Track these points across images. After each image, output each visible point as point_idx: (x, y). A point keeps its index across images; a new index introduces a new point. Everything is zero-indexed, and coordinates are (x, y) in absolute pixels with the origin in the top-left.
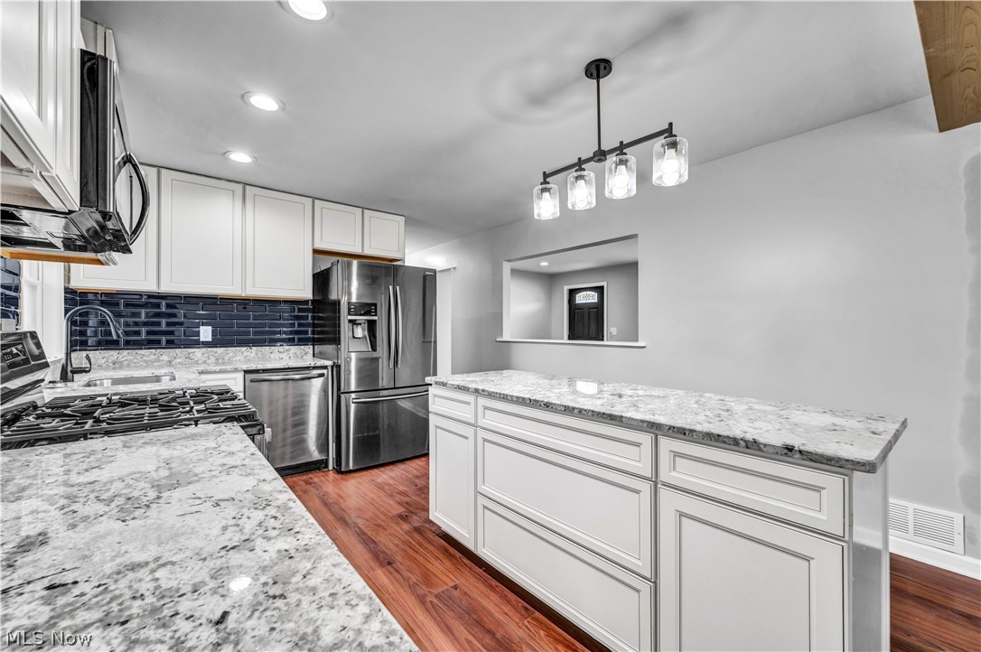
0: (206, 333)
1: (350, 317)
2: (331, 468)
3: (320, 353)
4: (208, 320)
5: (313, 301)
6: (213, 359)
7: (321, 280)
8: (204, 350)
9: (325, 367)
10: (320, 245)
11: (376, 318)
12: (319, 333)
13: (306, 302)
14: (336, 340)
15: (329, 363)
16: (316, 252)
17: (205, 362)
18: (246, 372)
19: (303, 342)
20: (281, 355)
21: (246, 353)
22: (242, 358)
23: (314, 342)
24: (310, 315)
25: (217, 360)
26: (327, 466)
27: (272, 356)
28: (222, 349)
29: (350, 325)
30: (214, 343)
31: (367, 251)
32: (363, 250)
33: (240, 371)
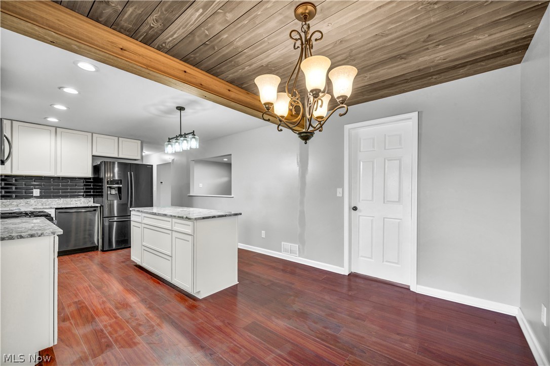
0: (36, 192)
1: (108, 186)
2: (100, 250)
3: (97, 201)
4: (39, 187)
5: (93, 178)
6: (40, 204)
7: (96, 169)
8: (35, 200)
9: (97, 207)
10: (95, 153)
11: (121, 186)
12: (97, 192)
13: (90, 178)
14: (102, 196)
15: (99, 205)
16: (93, 156)
17: (36, 205)
18: (56, 209)
19: (89, 196)
20: (77, 202)
21: (57, 201)
22: (55, 203)
23: (94, 196)
24: (92, 184)
25: (42, 204)
26: (97, 249)
27: (71, 202)
28: (45, 199)
29: (109, 189)
30: (40, 197)
31: (120, 156)
32: (118, 155)
33: (53, 208)
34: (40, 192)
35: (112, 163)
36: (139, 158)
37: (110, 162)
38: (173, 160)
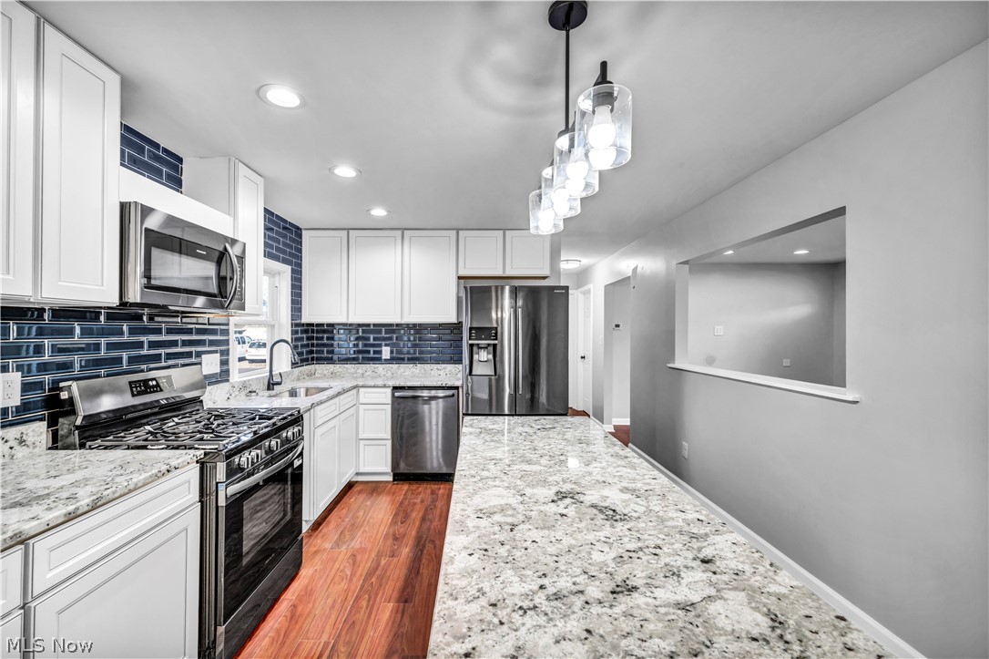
0: (386, 352)
1: (471, 342)
4: (390, 342)
6: (390, 373)
8: (382, 366)
9: (457, 388)
10: (462, 272)
11: (496, 342)
15: (459, 384)
16: (459, 278)
17: (385, 375)
18: (396, 388)
20: (439, 372)
25: (393, 374)
27: (432, 372)
28: (396, 365)
29: (476, 349)
30: (393, 360)
31: (509, 273)
32: (504, 271)
33: (389, 387)
34: (392, 352)
35: (500, 288)
36: (546, 272)
37: (497, 287)
38: (635, 270)
